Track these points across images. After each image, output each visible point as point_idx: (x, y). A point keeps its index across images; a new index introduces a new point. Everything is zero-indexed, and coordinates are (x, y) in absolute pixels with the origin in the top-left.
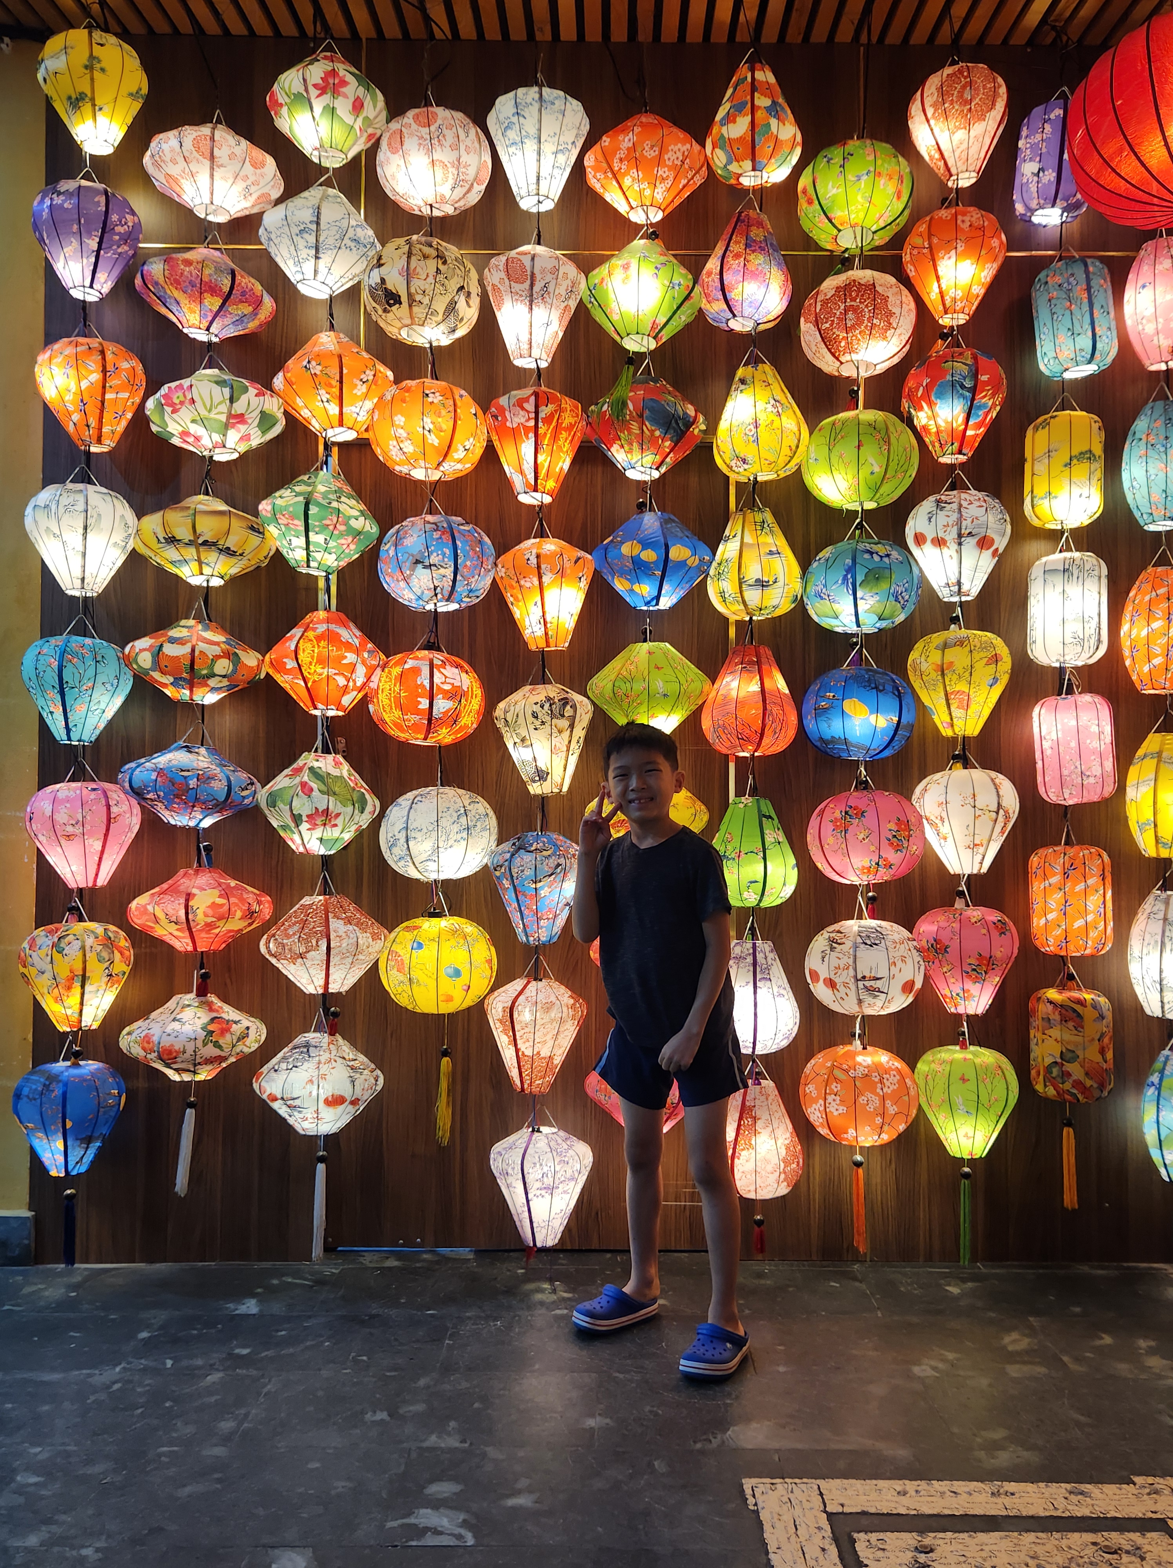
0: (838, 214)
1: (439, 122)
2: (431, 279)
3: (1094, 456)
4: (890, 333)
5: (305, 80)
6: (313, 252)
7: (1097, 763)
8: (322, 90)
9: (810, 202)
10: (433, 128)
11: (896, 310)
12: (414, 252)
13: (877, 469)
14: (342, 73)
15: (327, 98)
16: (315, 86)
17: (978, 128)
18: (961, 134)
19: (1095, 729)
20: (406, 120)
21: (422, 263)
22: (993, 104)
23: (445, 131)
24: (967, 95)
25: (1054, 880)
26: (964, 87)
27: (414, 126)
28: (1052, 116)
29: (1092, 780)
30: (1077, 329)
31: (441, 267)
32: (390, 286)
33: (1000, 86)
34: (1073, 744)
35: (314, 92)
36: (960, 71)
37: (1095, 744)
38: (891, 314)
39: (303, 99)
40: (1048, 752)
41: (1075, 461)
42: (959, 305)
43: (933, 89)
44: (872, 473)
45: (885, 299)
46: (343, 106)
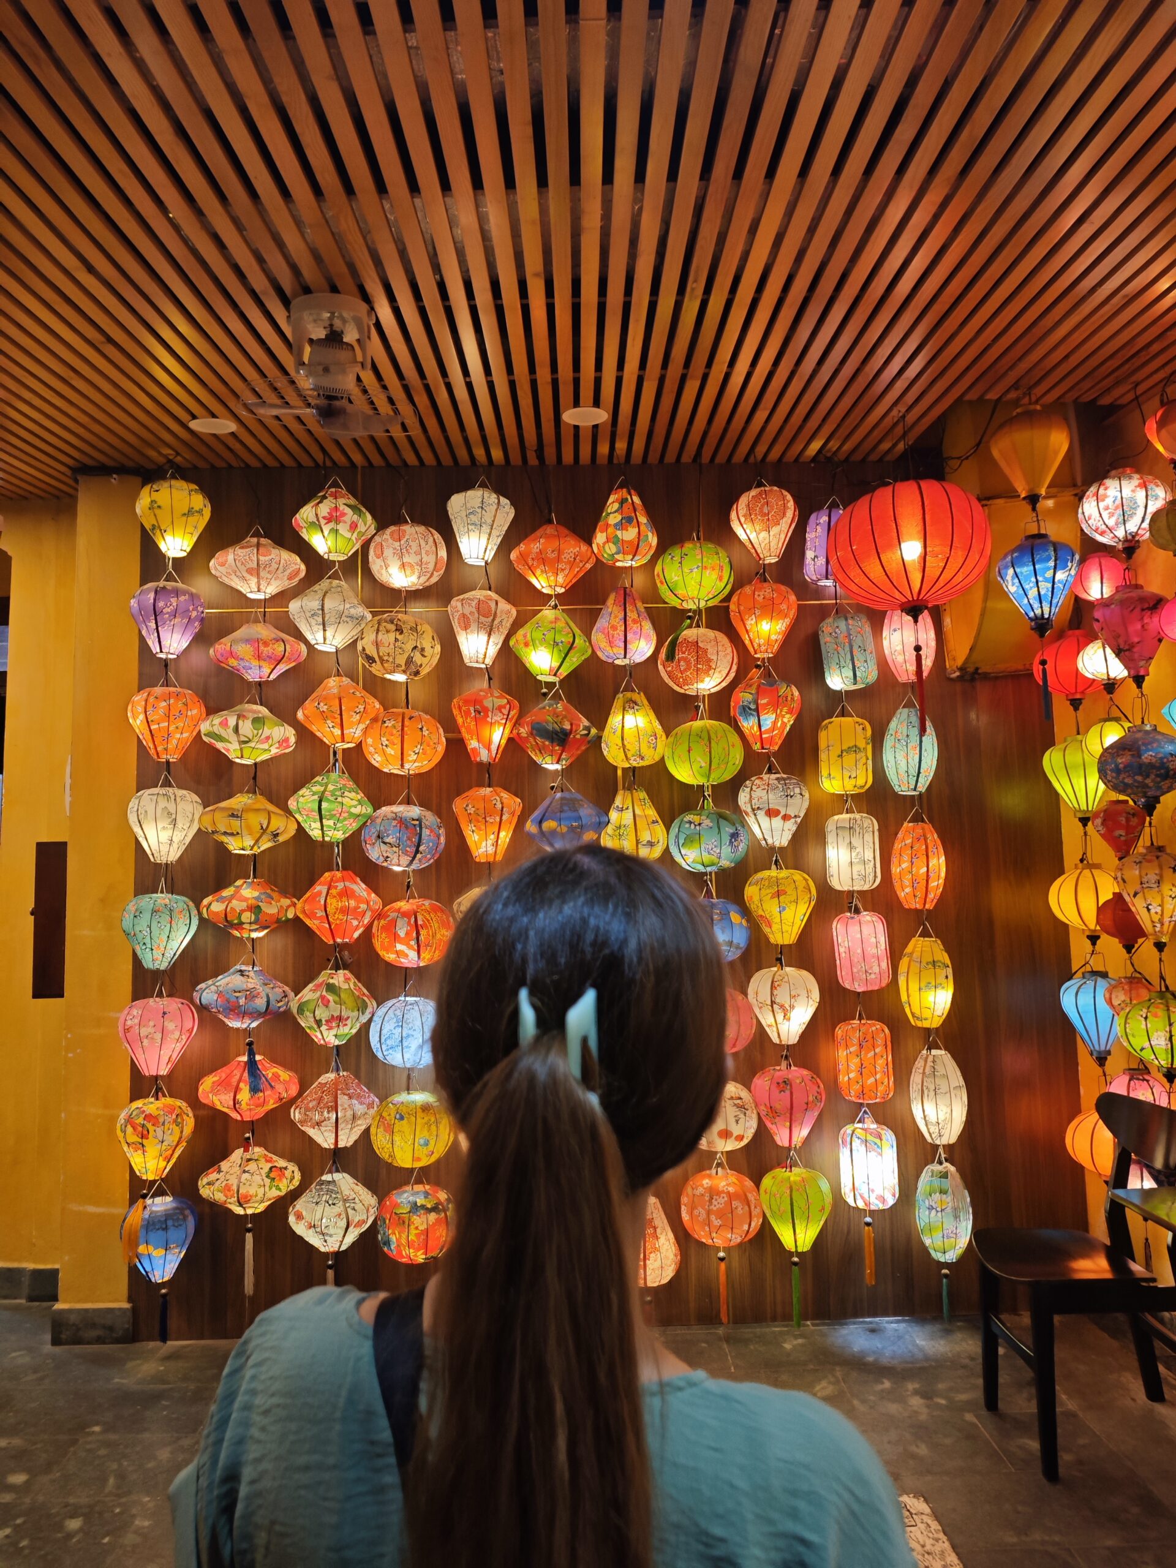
0: (680, 592)
1: (407, 537)
3: (859, 749)
4: (711, 672)
5: (317, 515)
6: (322, 627)
7: (876, 964)
8: (329, 520)
9: (662, 583)
10: (402, 542)
11: (714, 657)
13: (703, 765)
14: (342, 507)
15: (332, 525)
16: (324, 518)
17: (776, 531)
18: (764, 534)
19: (873, 940)
20: (385, 536)
22: (784, 514)
23: (411, 543)
24: (766, 510)
26: (763, 506)
27: (390, 541)
28: (821, 521)
29: (873, 976)
30: (842, 663)
32: (368, 652)
33: (788, 501)
34: (859, 951)
35: (323, 522)
36: (760, 494)
37: (874, 951)
38: (710, 660)
39: (317, 526)
40: (845, 955)
41: (844, 754)
42: (763, 648)
43: (744, 505)
44: (701, 767)
45: (705, 651)
46: (343, 529)
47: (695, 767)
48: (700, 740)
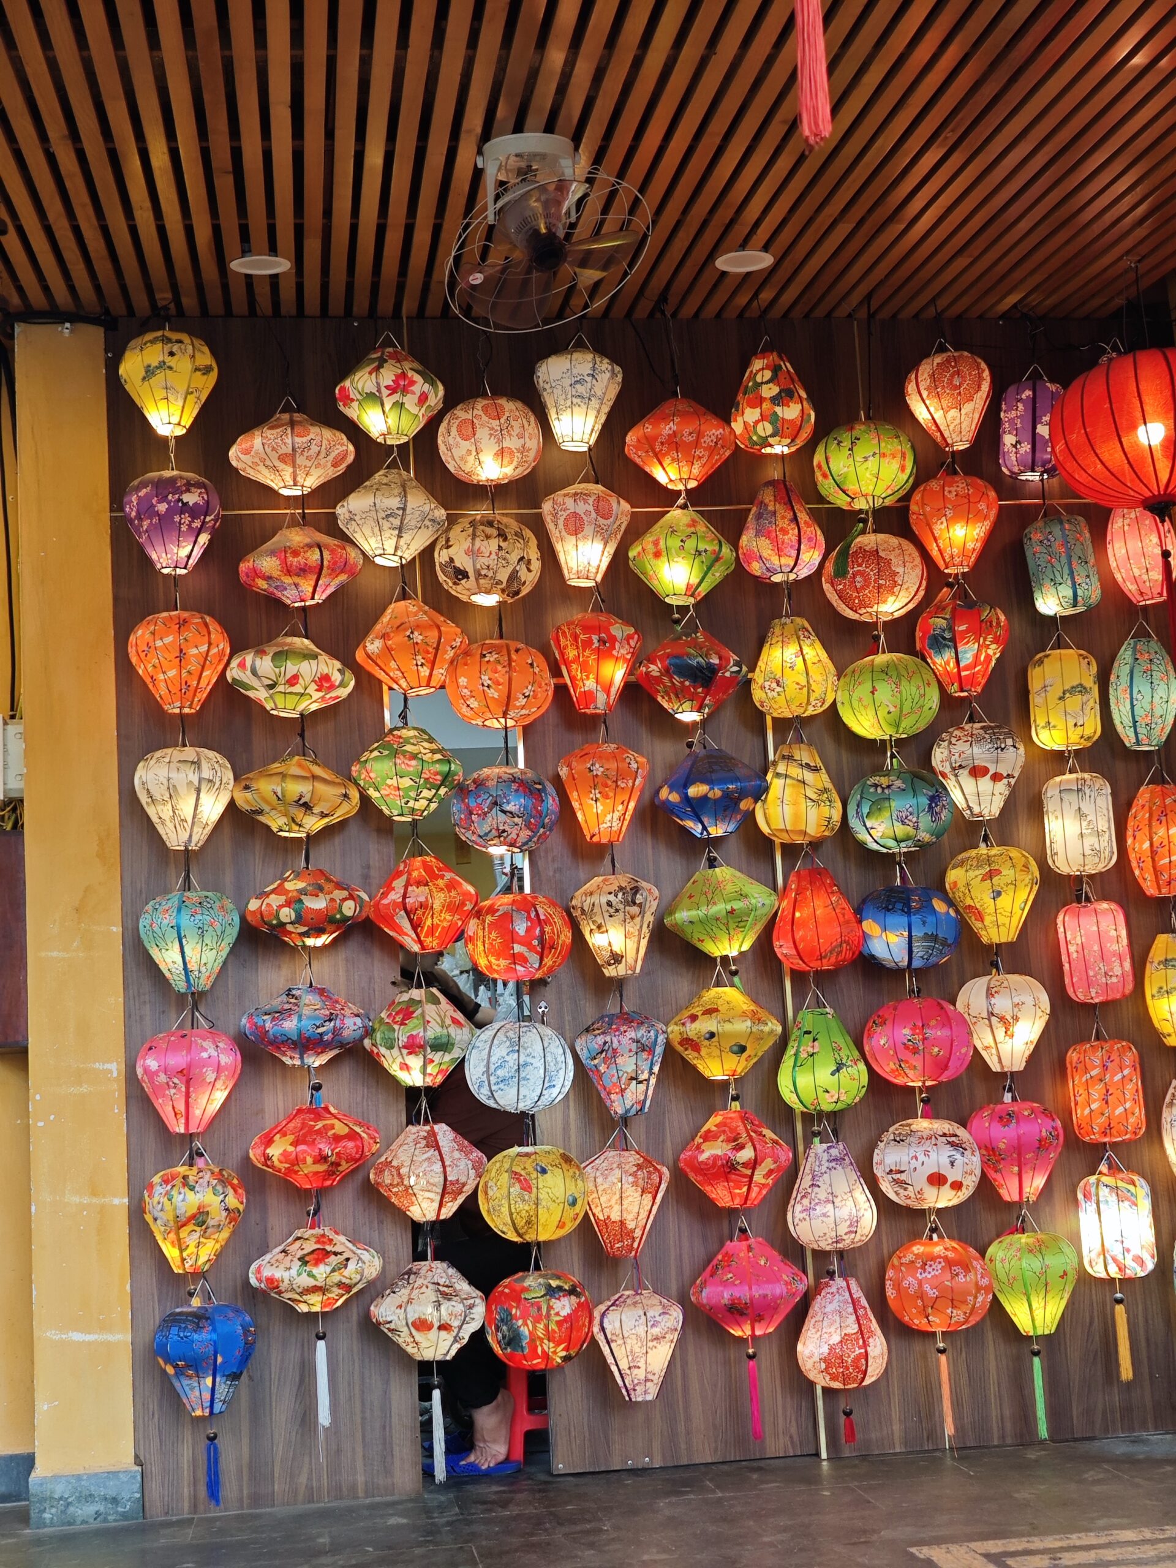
0: (851, 487)
1: (506, 414)
2: (494, 556)
3: (1085, 689)
4: (896, 589)
5: (378, 384)
6: (397, 533)
7: (1117, 964)
8: (393, 390)
9: (825, 476)
10: (501, 421)
11: (900, 570)
12: (478, 533)
13: (892, 709)
14: (410, 373)
15: (396, 397)
16: (387, 387)
17: (967, 408)
18: (953, 413)
19: (1113, 934)
21: (485, 542)
22: (979, 387)
23: (512, 422)
24: (956, 382)
25: (1094, 1073)
26: (952, 376)
27: (484, 418)
28: (1023, 396)
29: (1114, 980)
30: (1059, 579)
31: (502, 544)
32: (458, 564)
33: (983, 371)
34: (1096, 948)
35: (385, 392)
36: (948, 361)
37: (1115, 947)
38: (895, 574)
39: (374, 397)
40: (1075, 955)
41: (1068, 695)
42: (957, 560)
43: (926, 375)
44: (889, 713)
45: (888, 562)
46: (410, 402)
47: (882, 713)
48: (886, 677)
